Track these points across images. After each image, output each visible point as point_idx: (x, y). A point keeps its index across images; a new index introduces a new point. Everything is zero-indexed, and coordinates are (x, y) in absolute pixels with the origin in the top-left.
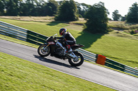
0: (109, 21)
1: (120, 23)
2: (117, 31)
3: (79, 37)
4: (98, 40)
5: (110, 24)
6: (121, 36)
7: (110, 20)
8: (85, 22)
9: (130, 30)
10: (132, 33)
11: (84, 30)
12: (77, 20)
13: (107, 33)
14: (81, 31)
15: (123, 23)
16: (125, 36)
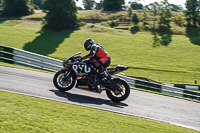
0: (79, 11)
1: (94, 12)
2: (91, 24)
3: (37, 38)
4: (66, 40)
5: (80, 15)
6: (98, 31)
7: (80, 9)
8: (44, 15)
9: (110, 22)
10: (113, 25)
11: (43, 28)
12: (32, 13)
13: (77, 28)
14: (39, 29)
15: (99, 12)
16: (103, 31)
